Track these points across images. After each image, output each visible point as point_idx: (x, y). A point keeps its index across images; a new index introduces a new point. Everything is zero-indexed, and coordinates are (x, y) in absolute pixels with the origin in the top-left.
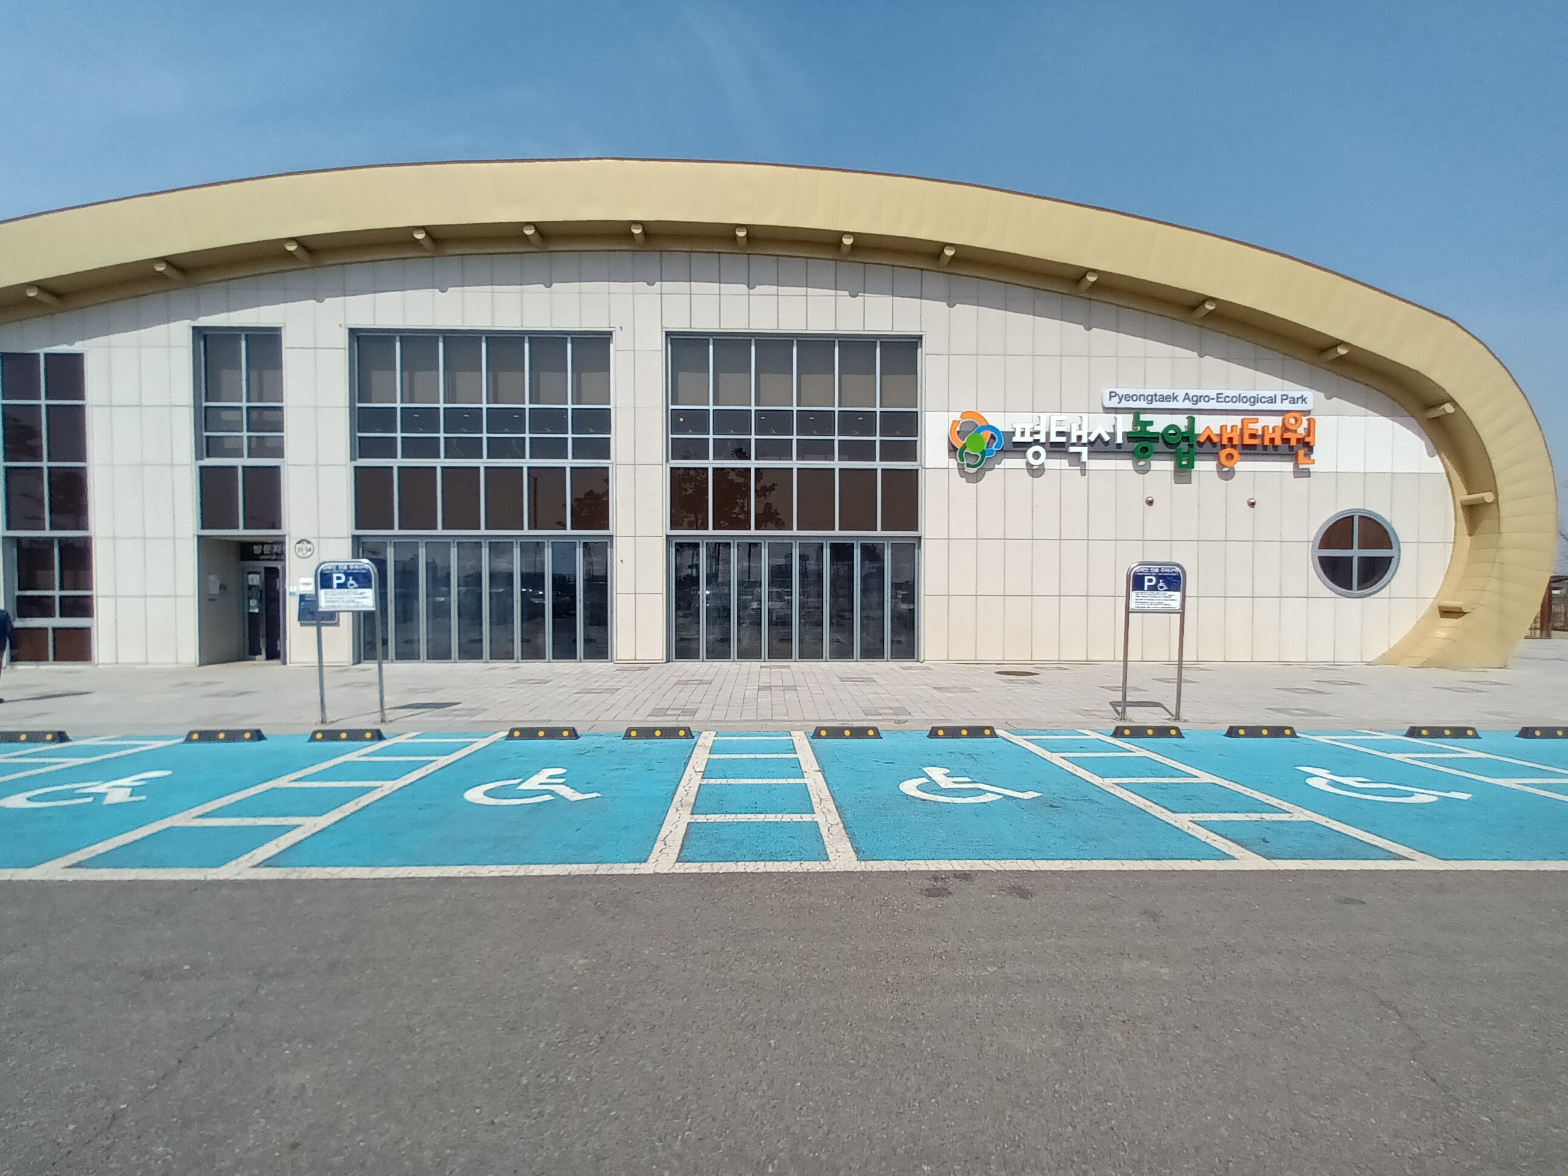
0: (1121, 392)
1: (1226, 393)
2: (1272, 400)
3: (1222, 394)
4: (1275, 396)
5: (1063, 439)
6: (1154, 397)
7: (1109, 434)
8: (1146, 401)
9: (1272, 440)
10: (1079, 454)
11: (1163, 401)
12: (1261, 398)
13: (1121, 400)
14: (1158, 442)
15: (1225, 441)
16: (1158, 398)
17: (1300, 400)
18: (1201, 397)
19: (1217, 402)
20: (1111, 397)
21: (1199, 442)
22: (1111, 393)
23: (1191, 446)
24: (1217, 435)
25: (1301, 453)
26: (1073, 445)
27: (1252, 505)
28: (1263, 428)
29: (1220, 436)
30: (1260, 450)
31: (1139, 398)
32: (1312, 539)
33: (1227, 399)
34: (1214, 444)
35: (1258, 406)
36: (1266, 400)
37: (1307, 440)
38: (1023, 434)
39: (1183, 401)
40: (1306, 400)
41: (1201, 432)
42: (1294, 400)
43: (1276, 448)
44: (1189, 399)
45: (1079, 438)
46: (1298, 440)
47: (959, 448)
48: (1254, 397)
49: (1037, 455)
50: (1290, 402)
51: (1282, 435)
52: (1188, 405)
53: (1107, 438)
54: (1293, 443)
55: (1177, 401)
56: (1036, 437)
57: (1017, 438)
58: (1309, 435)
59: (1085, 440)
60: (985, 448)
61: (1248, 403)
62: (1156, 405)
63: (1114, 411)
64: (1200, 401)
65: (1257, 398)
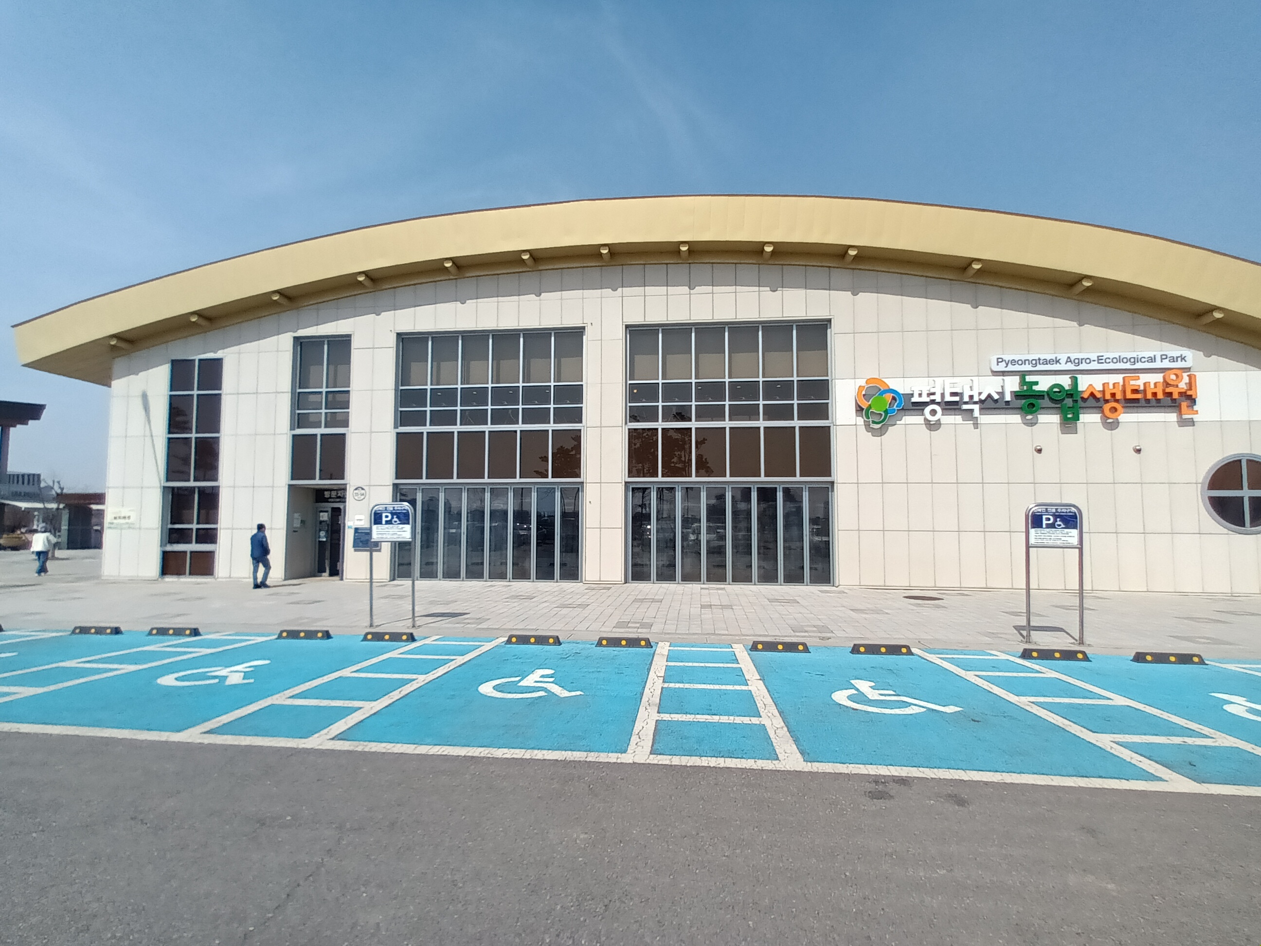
0: (1007, 358)
1: (1106, 355)
2: (1152, 359)
3: (1102, 356)
4: (1155, 356)
5: (957, 399)
6: (1038, 361)
7: (998, 393)
8: (1031, 365)
9: (1155, 394)
10: (972, 411)
11: (1047, 364)
12: (1141, 359)
13: (1007, 365)
14: (1044, 399)
15: (1108, 397)
16: (1041, 362)
17: (1179, 359)
18: (1082, 359)
19: (1098, 363)
20: (998, 362)
21: (1082, 398)
22: (998, 359)
23: (1076, 401)
24: (1099, 391)
25: (1184, 405)
26: (966, 403)
27: (1138, 451)
28: (1145, 384)
29: (1103, 392)
30: (1143, 403)
31: (1024, 362)
32: (1200, 481)
33: (1108, 361)
34: (1097, 400)
35: (1139, 366)
36: (1146, 360)
37: (1189, 393)
38: (920, 395)
39: (1066, 363)
40: (1185, 358)
41: (1084, 390)
42: (1174, 359)
43: (1158, 401)
44: (1071, 361)
45: (971, 397)
46: (1181, 394)
47: (865, 407)
48: (1134, 358)
49: (933, 412)
50: (1169, 361)
51: (1164, 390)
52: (1070, 367)
53: (996, 397)
54: (1176, 396)
55: (1060, 364)
56: (932, 397)
57: (916, 399)
58: (1191, 389)
59: (976, 399)
60: (887, 407)
61: (1129, 363)
62: (1040, 367)
63: (1001, 374)
64: (1082, 363)
65: (1138, 358)
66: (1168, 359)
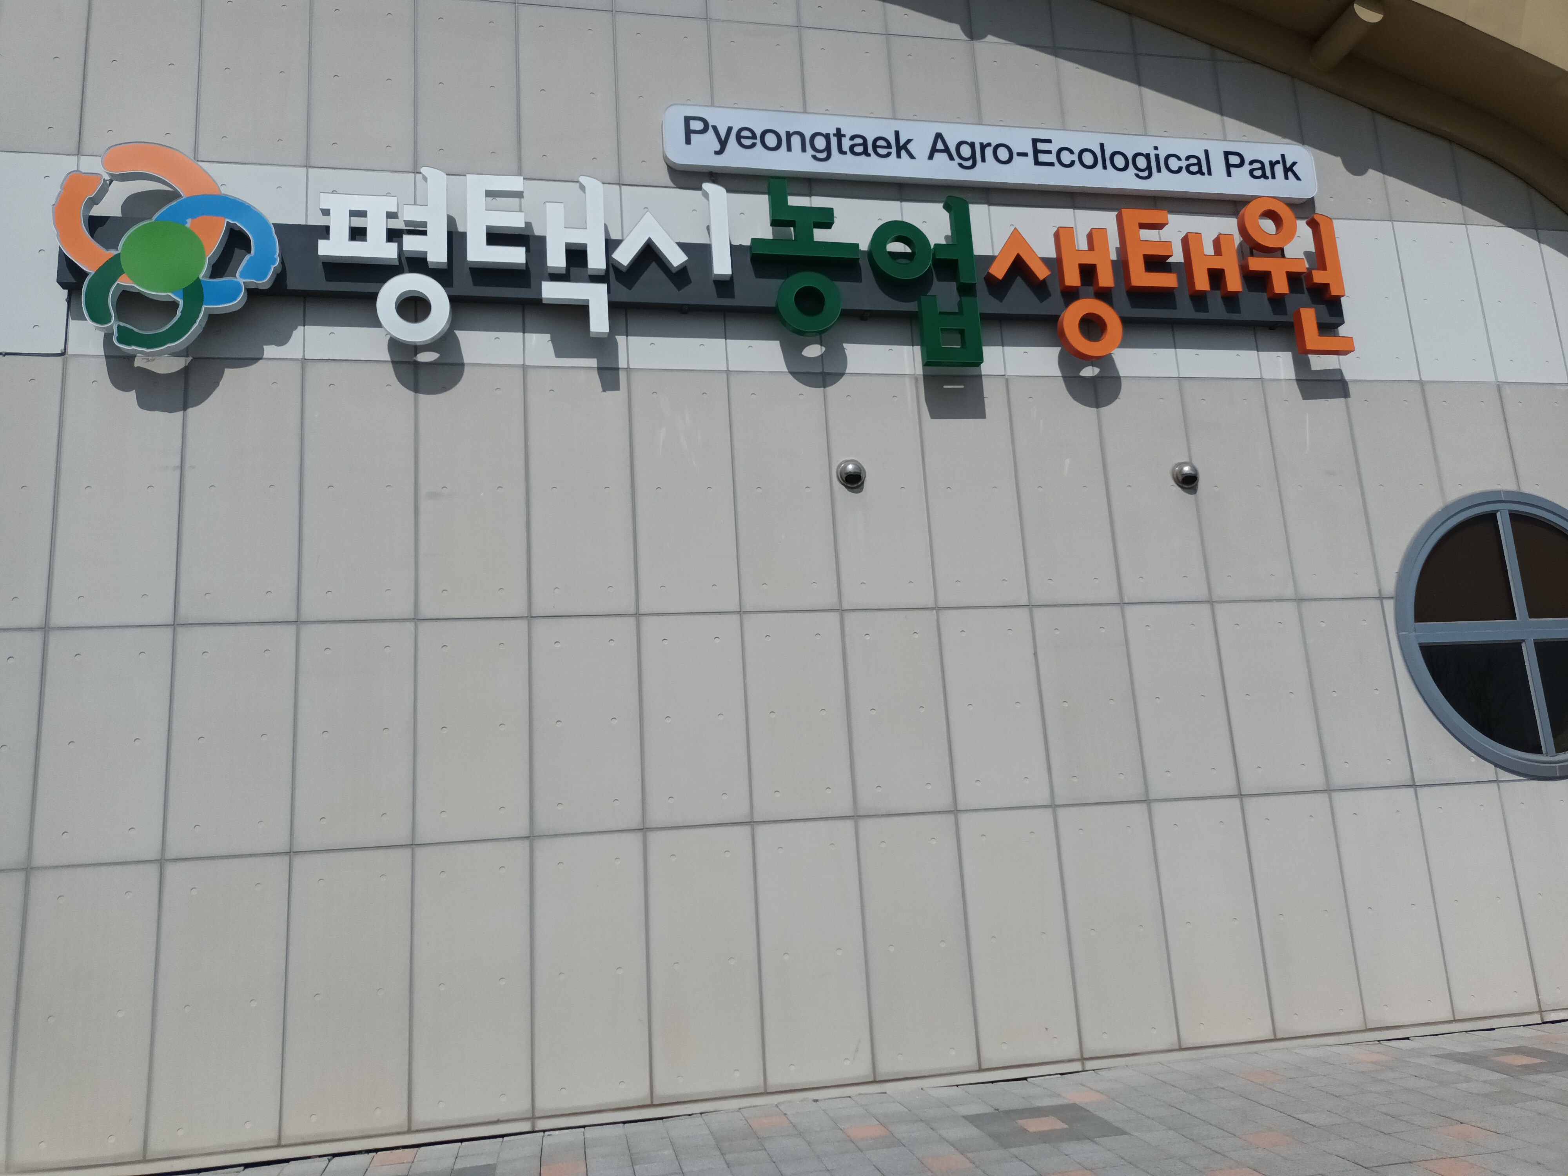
0: (722, 119)
1: (1059, 140)
2: (1199, 164)
3: (1049, 141)
4: (1206, 152)
5: (515, 255)
6: (834, 141)
7: (684, 247)
8: (810, 154)
9: (1216, 277)
10: (579, 308)
11: (866, 153)
12: (1168, 157)
13: (723, 144)
14: (857, 278)
15: (1073, 278)
16: (846, 144)
17: (1279, 169)
18: (983, 147)
19: (1037, 163)
20: (688, 132)
21: (990, 279)
22: (687, 120)
23: (966, 290)
24: (1046, 261)
25: (1309, 317)
26: (556, 277)
27: (1188, 482)
28: (1185, 242)
29: (1055, 264)
30: (1185, 309)
31: (784, 141)
32: (1390, 586)
33: (1066, 157)
34: (1040, 288)
35: (1162, 182)
36: (1184, 163)
37: (1319, 277)
39: (931, 157)
40: (1295, 168)
42: (1263, 168)
43: (1231, 300)
44: (947, 150)
45: (576, 253)
46: (1294, 279)
47: (89, 267)
48: (1147, 157)
49: (415, 309)
50: (1251, 173)
51: (1244, 267)
52: (946, 171)
53: (676, 258)
54: (1281, 286)
55: (912, 156)
57: (335, 248)
58: (1323, 266)
59: (596, 261)
60: (201, 279)
61: (1131, 169)
62: (843, 166)
63: (700, 178)
64: (983, 160)
65: (1157, 156)
66: (1247, 168)
